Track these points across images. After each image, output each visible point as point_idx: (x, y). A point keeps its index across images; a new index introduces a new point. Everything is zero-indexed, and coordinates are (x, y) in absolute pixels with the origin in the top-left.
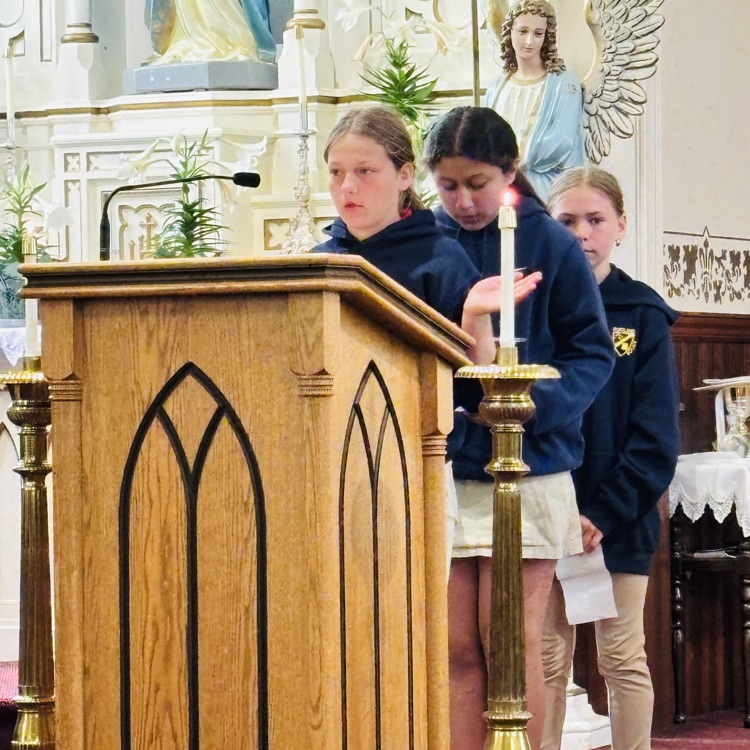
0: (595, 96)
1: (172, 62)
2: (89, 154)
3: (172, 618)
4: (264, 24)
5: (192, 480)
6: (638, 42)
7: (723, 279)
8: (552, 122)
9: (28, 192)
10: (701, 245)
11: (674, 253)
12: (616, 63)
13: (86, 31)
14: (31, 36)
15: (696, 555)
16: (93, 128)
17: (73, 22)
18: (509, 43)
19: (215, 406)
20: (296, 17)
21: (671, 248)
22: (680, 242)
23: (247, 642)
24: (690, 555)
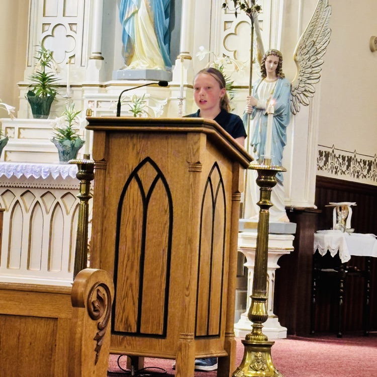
0: (295, 89)
1: (132, 69)
2: (98, 101)
3: (135, 253)
4: (168, 57)
5: (146, 201)
6: (313, 69)
7: (339, 166)
8: (279, 97)
9: (73, 114)
10: (331, 152)
11: (321, 153)
12: (304, 76)
13: (99, 55)
14: (78, 56)
15: (322, 270)
16: (100, 92)
17: (95, 52)
18: (264, 66)
19: (157, 173)
20: (181, 54)
21: (320, 151)
22: (323, 149)
23: (163, 263)
24: (319, 269)
